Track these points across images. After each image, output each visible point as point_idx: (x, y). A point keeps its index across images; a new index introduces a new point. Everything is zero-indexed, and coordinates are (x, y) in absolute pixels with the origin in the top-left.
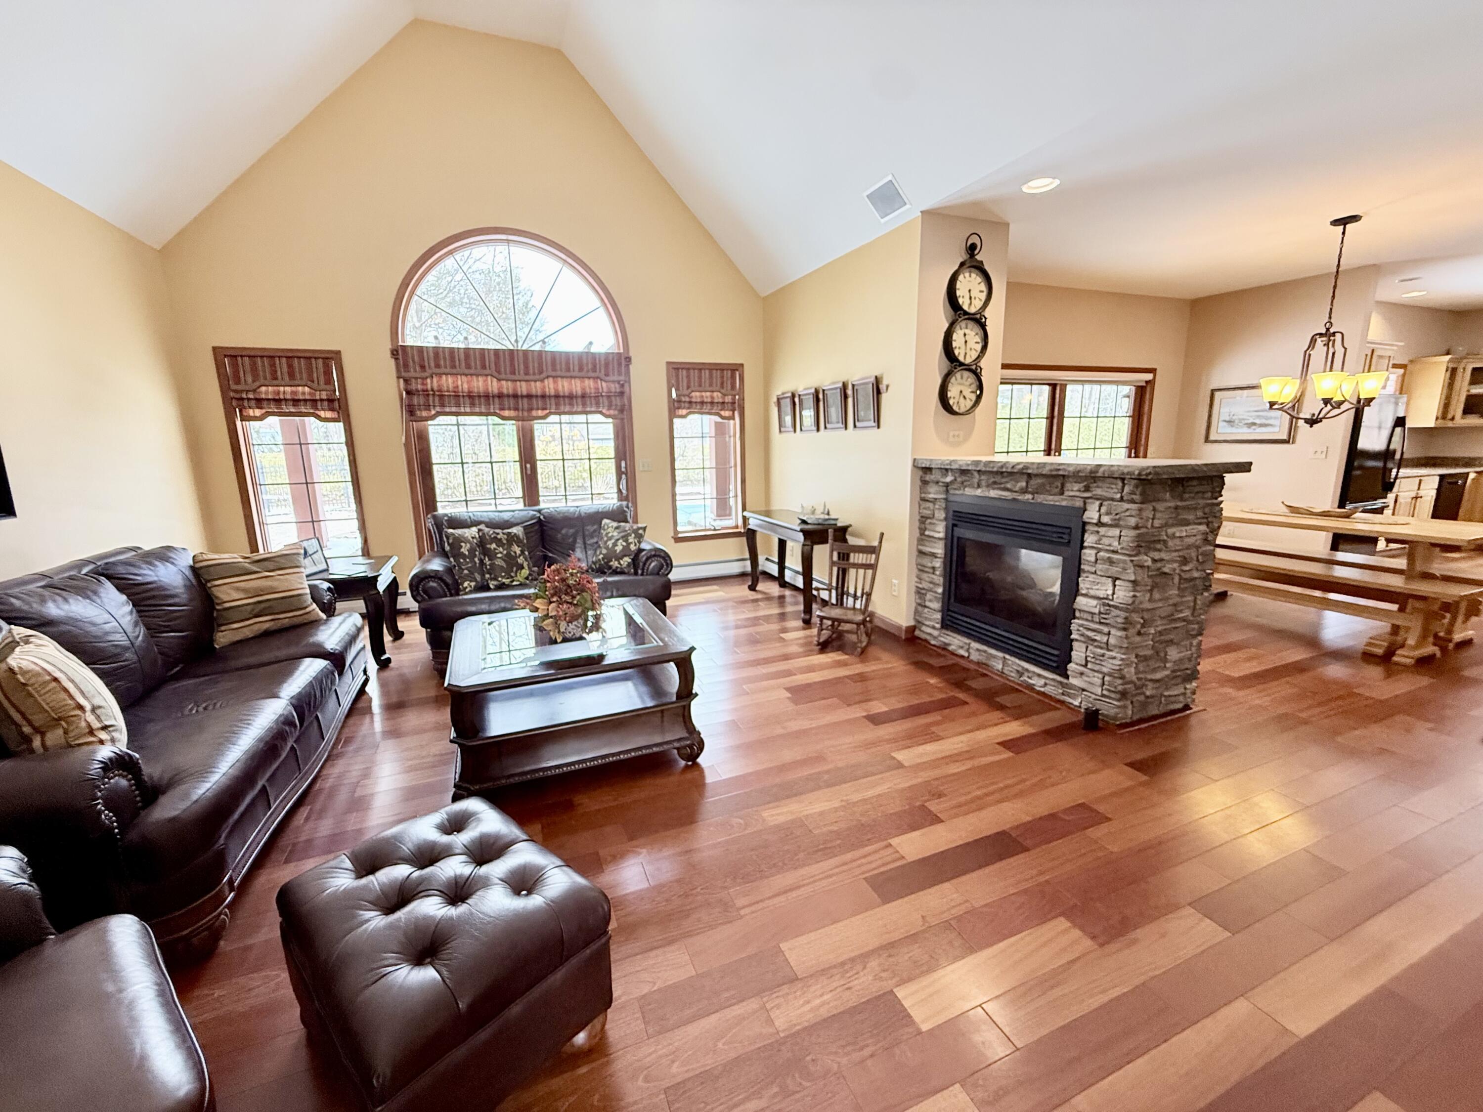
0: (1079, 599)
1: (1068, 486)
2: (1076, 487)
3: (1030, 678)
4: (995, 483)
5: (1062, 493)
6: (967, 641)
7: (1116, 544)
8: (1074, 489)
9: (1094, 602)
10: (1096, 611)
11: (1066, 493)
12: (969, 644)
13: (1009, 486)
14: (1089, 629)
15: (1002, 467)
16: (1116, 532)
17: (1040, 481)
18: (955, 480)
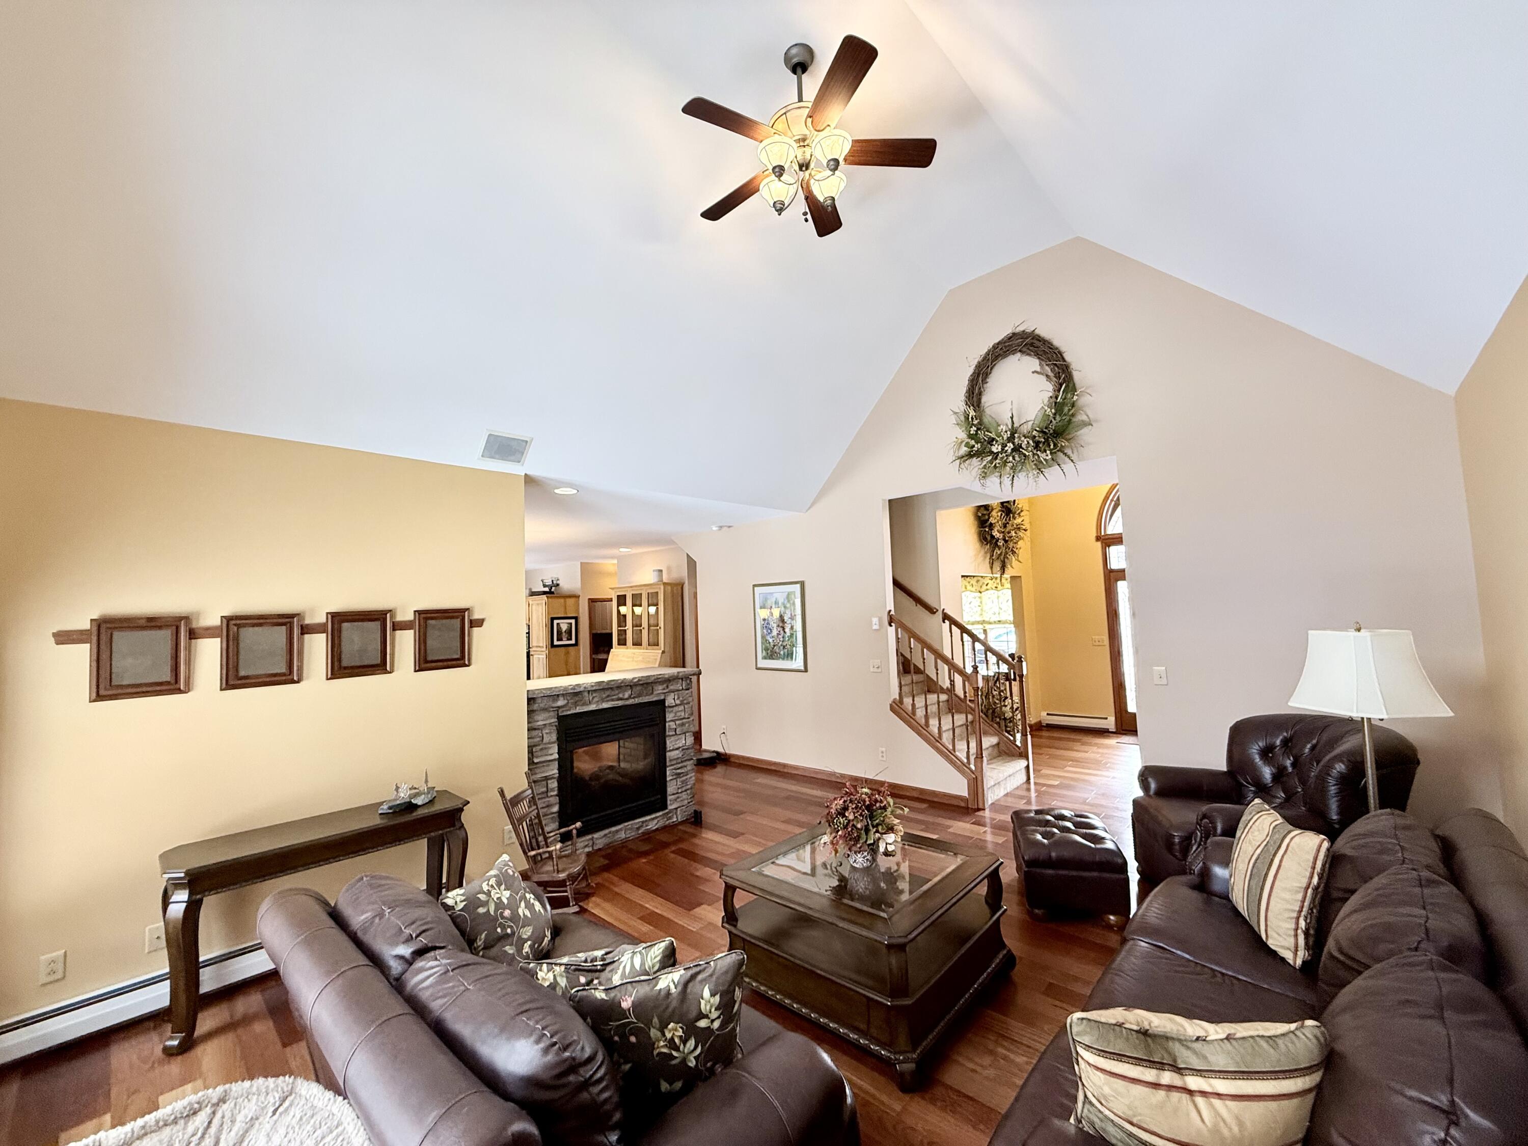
0: (668, 754)
1: (655, 688)
2: (660, 687)
3: (647, 826)
4: (608, 696)
5: (652, 693)
6: (590, 837)
7: (683, 714)
8: (659, 689)
9: (677, 752)
10: (680, 755)
11: (655, 693)
12: (592, 839)
13: (621, 696)
14: (679, 769)
15: (621, 683)
16: (682, 708)
17: (639, 688)
18: (568, 703)
